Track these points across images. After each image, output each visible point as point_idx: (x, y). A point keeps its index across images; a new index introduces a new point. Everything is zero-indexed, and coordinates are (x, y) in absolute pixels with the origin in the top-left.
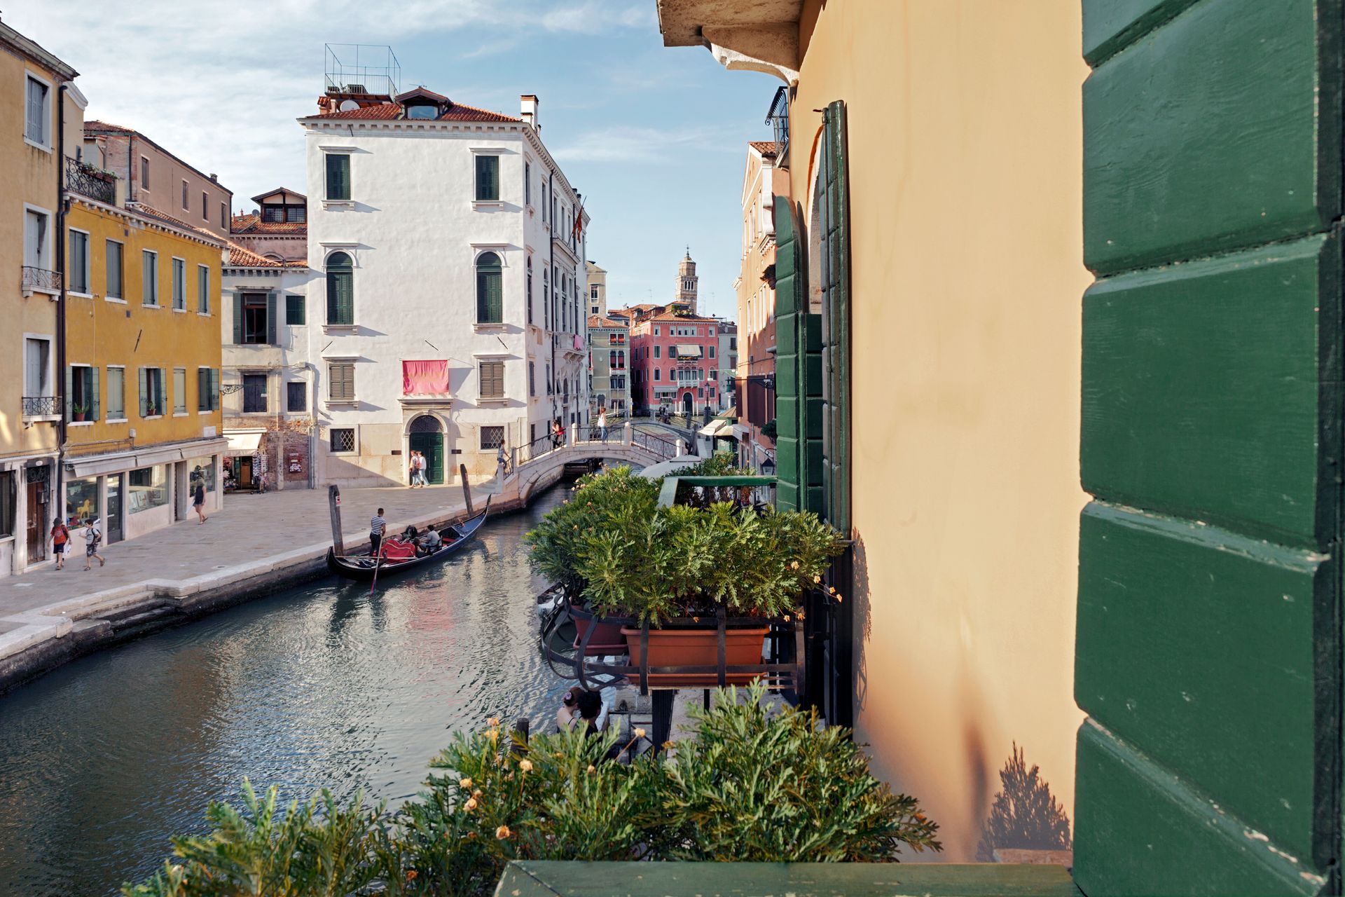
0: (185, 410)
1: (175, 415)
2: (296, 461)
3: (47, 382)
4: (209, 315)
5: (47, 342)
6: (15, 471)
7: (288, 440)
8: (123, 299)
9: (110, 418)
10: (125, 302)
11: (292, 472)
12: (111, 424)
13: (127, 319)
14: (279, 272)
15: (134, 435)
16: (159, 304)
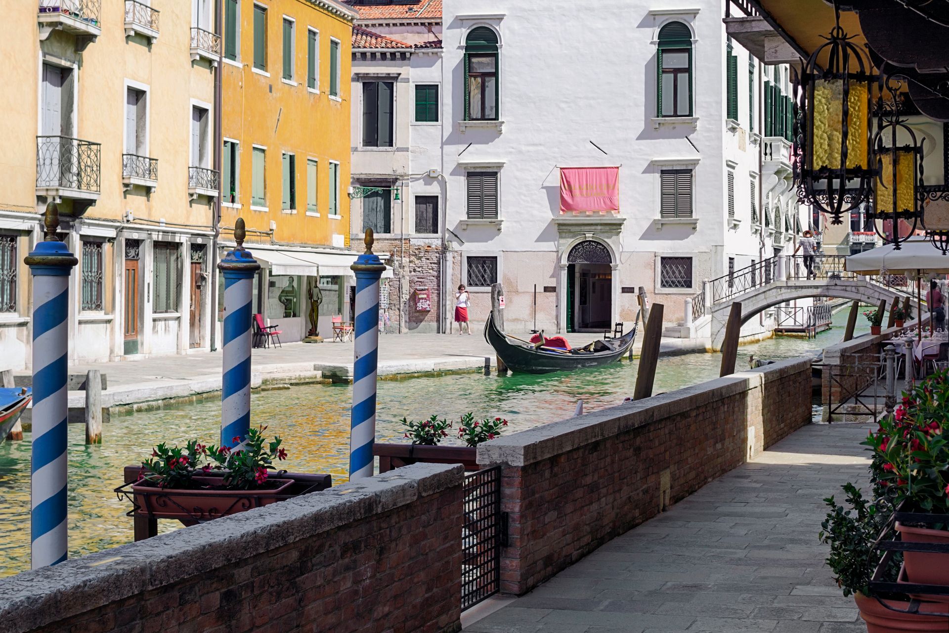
0: (316, 207)
1: (308, 213)
2: (425, 296)
3: (205, 155)
4: (340, 100)
5: (206, 110)
6: (182, 243)
7: (415, 271)
8: (266, 71)
9: (255, 204)
10: (268, 74)
11: (419, 311)
12: (255, 211)
13: (270, 94)
14: (408, 55)
15: (274, 227)
16: (296, 81)
